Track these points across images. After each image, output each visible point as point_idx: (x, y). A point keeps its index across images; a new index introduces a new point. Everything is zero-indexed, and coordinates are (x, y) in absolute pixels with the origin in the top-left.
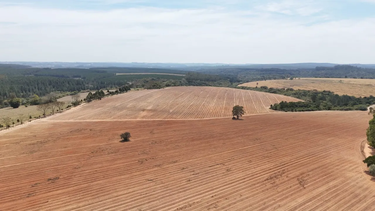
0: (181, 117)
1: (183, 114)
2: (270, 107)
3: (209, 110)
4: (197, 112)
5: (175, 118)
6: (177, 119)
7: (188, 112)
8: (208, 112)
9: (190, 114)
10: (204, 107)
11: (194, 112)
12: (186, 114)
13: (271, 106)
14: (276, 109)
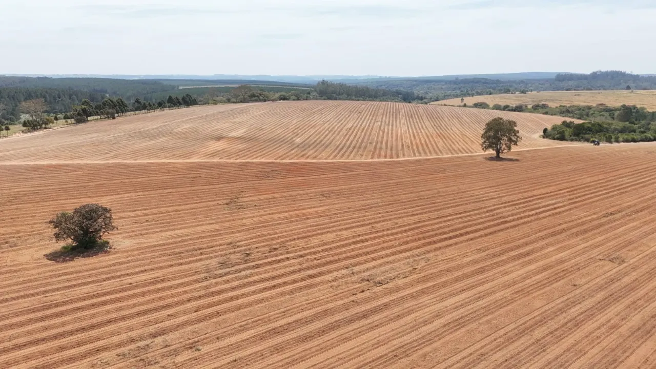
0: (331, 154)
1: (332, 147)
2: (542, 134)
3: (399, 139)
4: (371, 143)
5: (315, 158)
6: (320, 159)
7: (345, 144)
8: (400, 143)
9: (354, 147)
10: (384, 133)
11: (364, 144)
12: (341, 147)
13: (545, 131)
14: (562, 138)
